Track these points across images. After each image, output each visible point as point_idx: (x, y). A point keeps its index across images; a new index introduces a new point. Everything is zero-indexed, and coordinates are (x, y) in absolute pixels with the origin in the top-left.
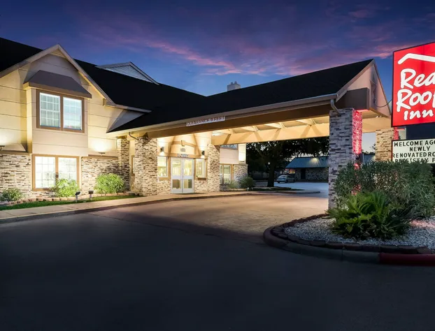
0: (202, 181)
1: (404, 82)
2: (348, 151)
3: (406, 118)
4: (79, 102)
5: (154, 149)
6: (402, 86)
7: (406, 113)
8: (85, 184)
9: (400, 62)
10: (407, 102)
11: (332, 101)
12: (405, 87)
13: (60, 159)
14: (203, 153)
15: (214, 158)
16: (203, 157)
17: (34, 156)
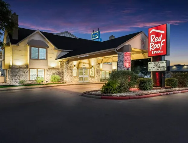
0: (92, 78)
1: (152, 40)
2: (122, 67)
3: (152, 54)
4: (45, 49)
5: (71, 66)
6: (151, 42)
7: (152, 52)
8: (47, 79)
9: (151, 32)
10: (152, 47)
11: (116, 50)
12: (152, 42)
13: (38, 70)
14: (93, 67)
15: (98, 68)
16: (93, 68)
17: (30, 69)
